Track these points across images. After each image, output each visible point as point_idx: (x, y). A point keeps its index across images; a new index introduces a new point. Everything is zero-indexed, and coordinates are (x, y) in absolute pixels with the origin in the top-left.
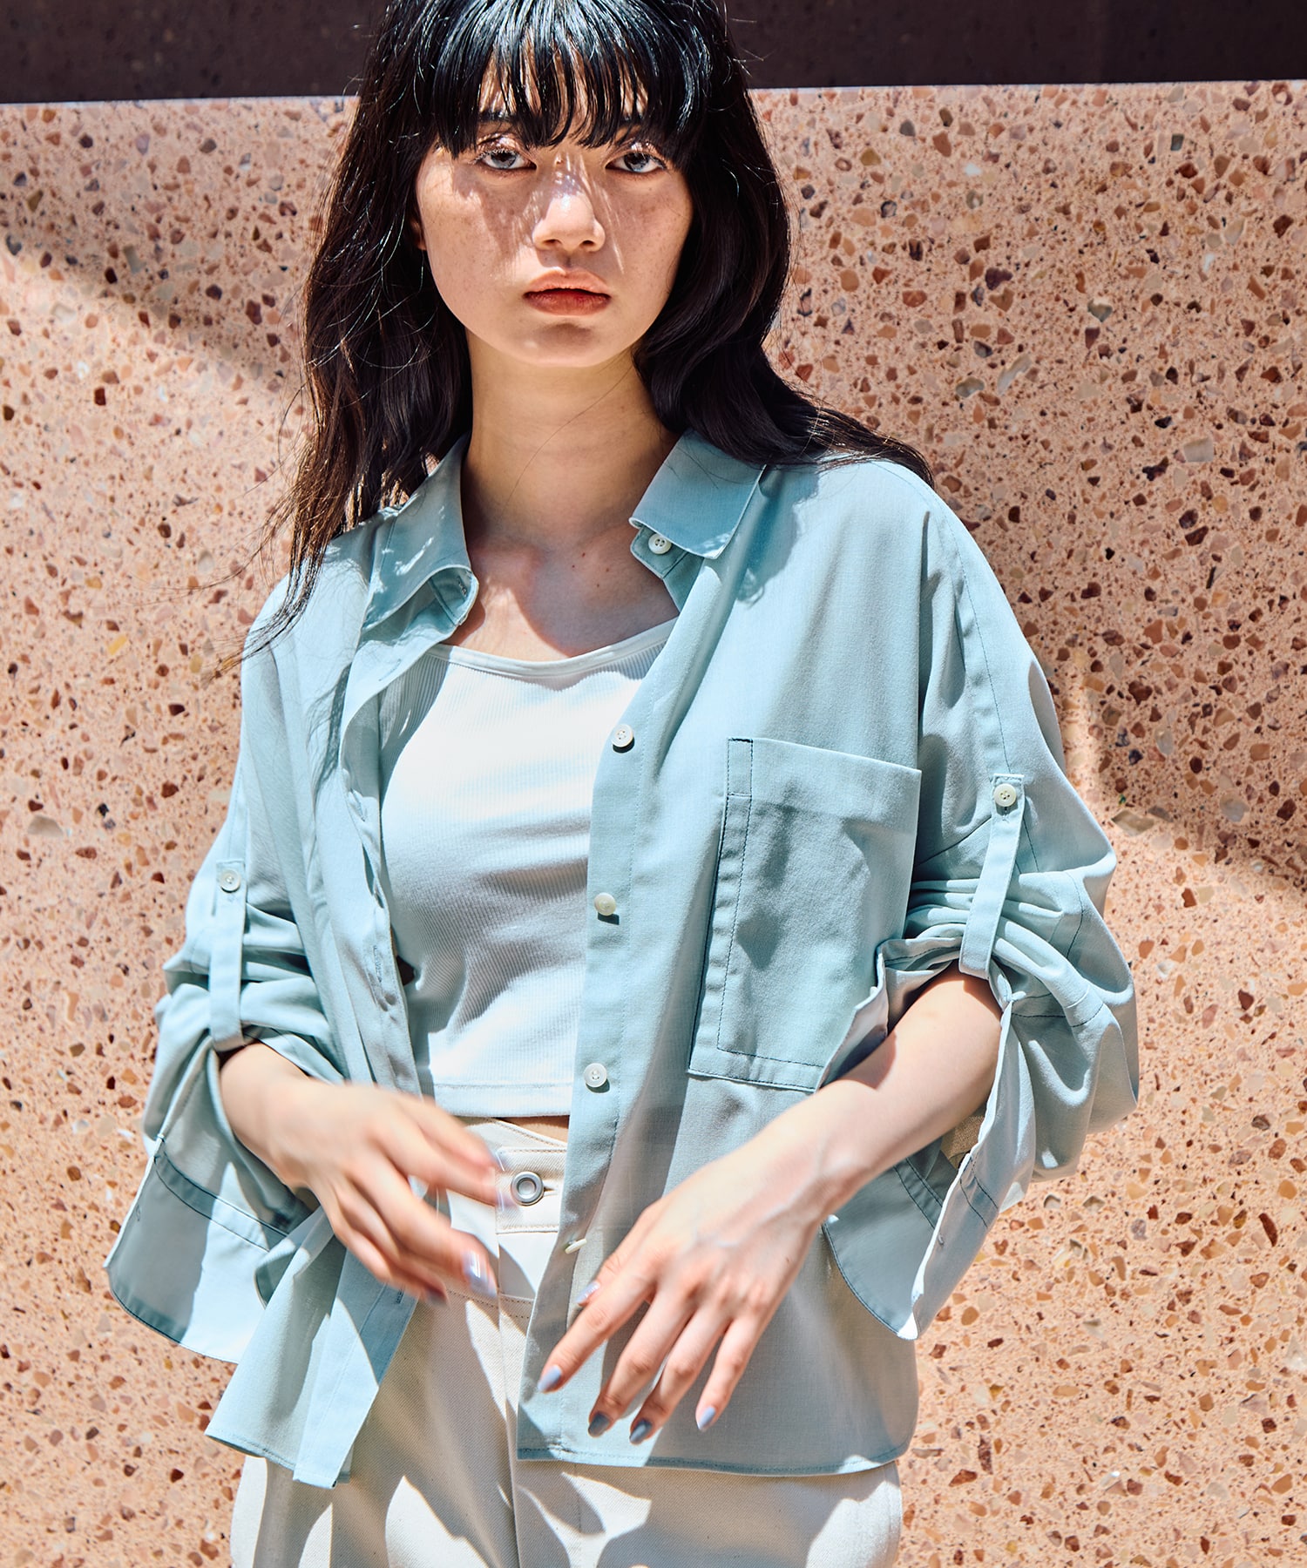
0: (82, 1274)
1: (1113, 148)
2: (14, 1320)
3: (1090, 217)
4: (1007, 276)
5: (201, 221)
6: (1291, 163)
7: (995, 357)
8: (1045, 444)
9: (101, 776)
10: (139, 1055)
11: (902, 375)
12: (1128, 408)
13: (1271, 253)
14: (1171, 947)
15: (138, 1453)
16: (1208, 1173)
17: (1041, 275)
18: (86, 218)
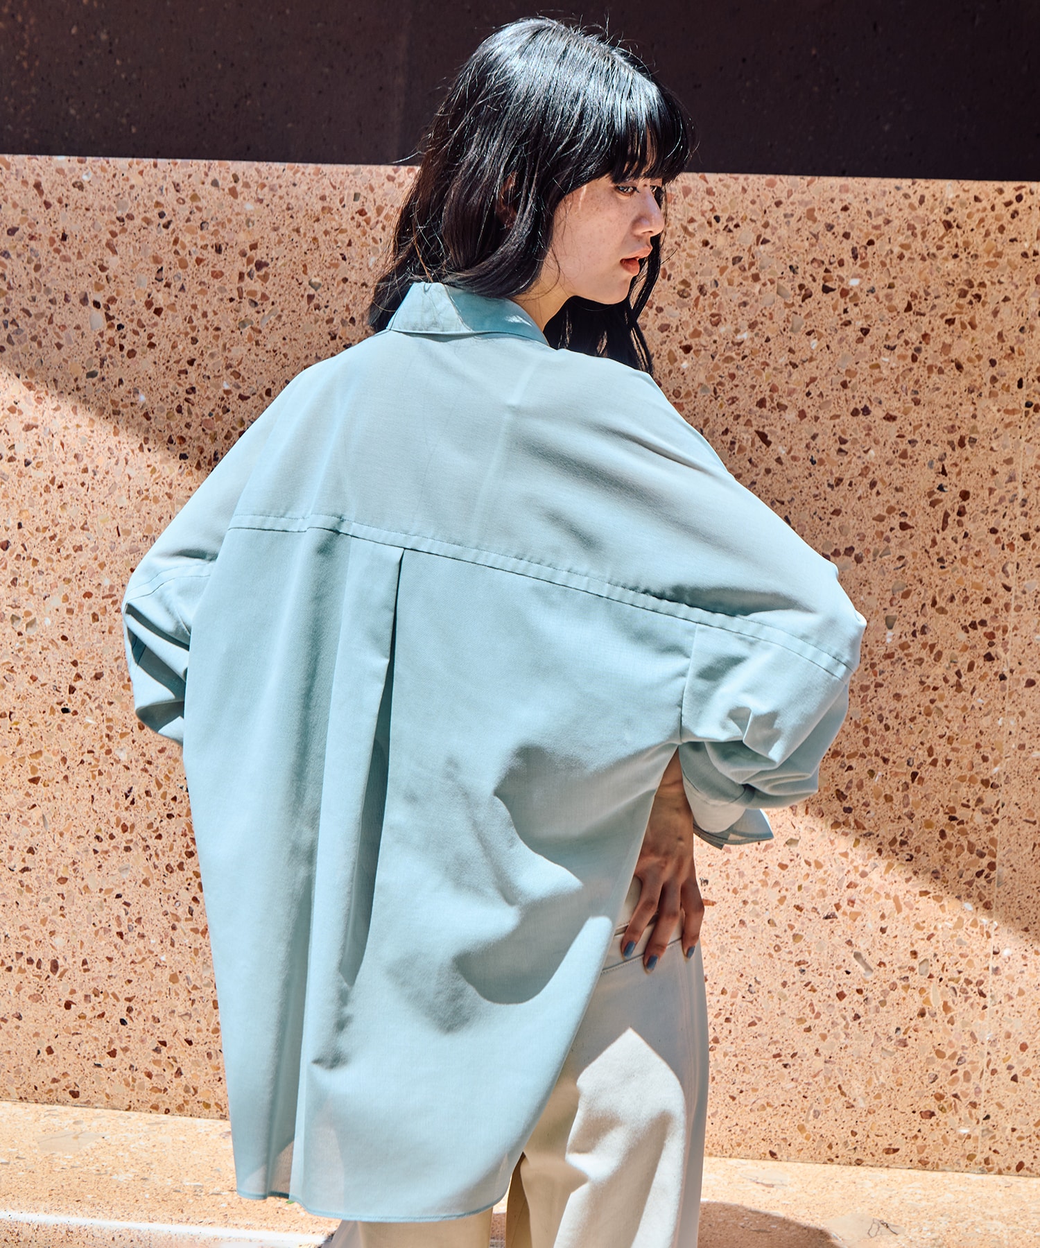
1: (323, 198)
3: (310, 235)
4: (266, 265)
7: (260, 308)
8: (285, 355)
11: (210, 315)
12: (329, 337)
17: (284, 265)
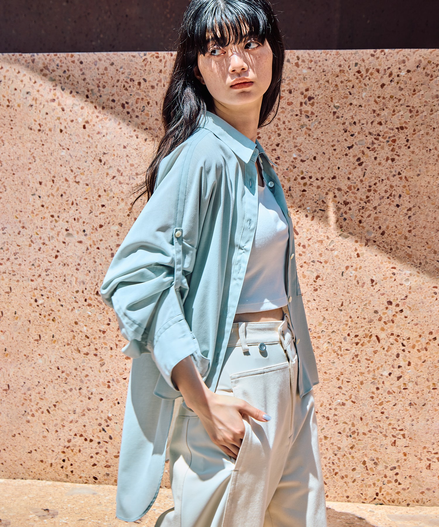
0: (78, 348)
1: (340, 66)
2: (61, 360)
3: (334, 83)
4: (313, 98)
5: (110, 83)
6: (385, 70)
7: (310, 118)
8: (323, 140)
9: (84, 222)
10: (93, 293)
11: (287, 123)
12: (343, 131)
13: (380, 93)
14: (354, 268)
15: (92, 394)
16: (363, 325)
17: (322, 98)
18: (81, 82)
